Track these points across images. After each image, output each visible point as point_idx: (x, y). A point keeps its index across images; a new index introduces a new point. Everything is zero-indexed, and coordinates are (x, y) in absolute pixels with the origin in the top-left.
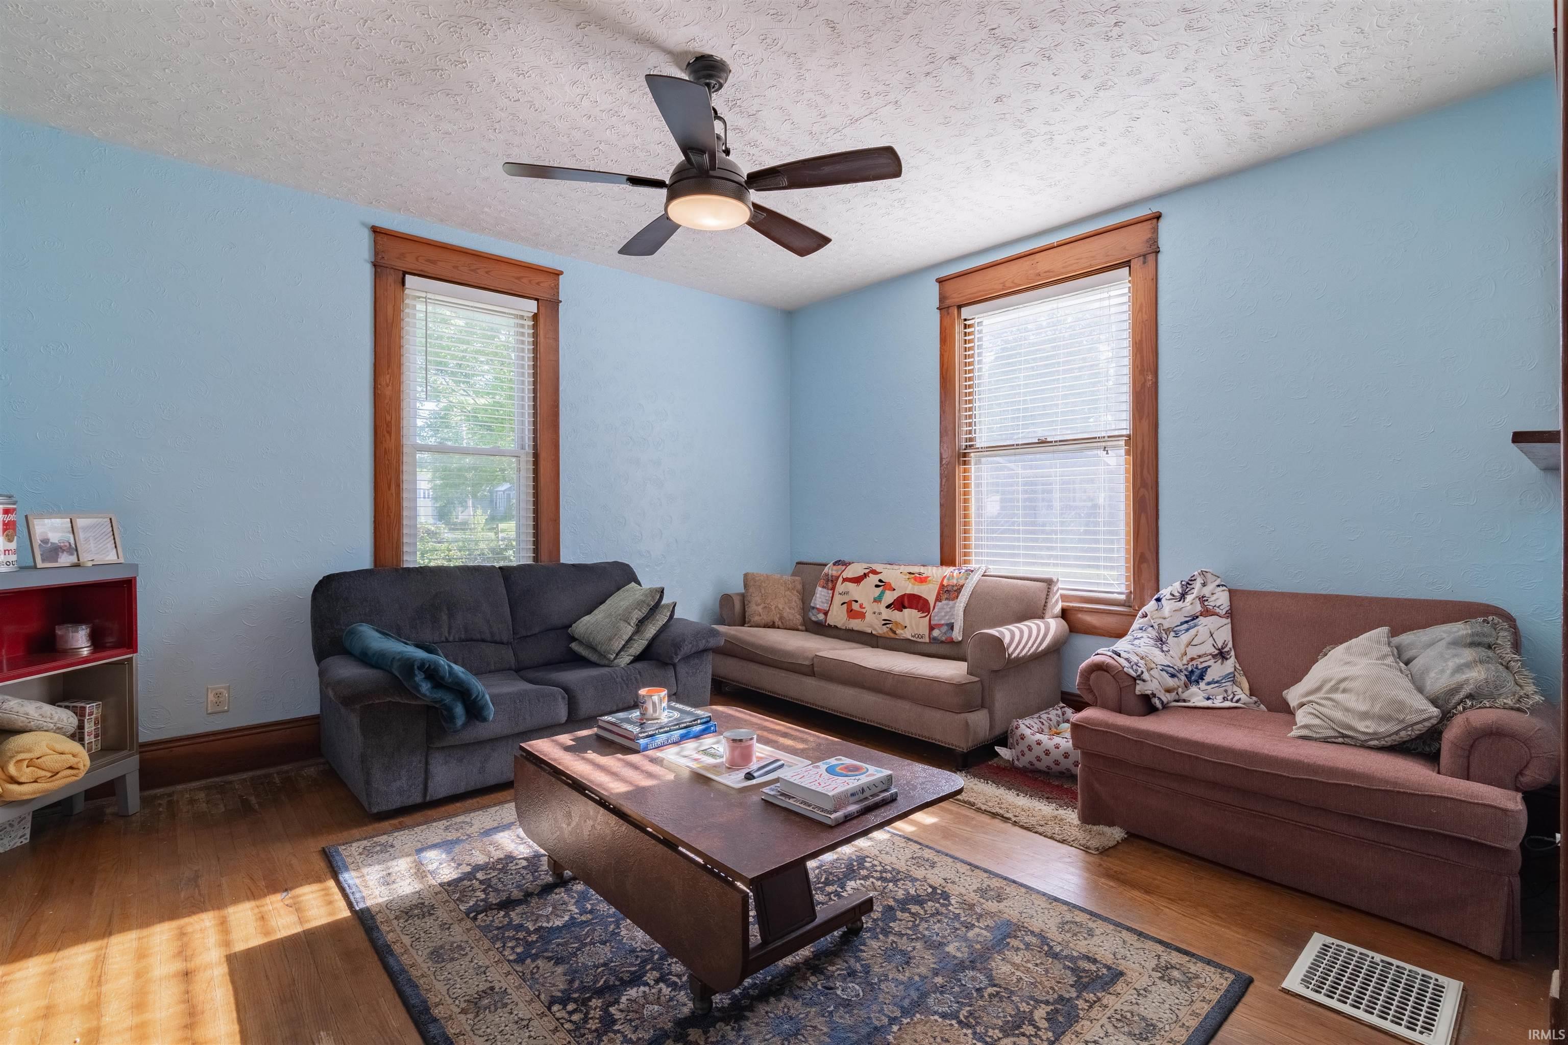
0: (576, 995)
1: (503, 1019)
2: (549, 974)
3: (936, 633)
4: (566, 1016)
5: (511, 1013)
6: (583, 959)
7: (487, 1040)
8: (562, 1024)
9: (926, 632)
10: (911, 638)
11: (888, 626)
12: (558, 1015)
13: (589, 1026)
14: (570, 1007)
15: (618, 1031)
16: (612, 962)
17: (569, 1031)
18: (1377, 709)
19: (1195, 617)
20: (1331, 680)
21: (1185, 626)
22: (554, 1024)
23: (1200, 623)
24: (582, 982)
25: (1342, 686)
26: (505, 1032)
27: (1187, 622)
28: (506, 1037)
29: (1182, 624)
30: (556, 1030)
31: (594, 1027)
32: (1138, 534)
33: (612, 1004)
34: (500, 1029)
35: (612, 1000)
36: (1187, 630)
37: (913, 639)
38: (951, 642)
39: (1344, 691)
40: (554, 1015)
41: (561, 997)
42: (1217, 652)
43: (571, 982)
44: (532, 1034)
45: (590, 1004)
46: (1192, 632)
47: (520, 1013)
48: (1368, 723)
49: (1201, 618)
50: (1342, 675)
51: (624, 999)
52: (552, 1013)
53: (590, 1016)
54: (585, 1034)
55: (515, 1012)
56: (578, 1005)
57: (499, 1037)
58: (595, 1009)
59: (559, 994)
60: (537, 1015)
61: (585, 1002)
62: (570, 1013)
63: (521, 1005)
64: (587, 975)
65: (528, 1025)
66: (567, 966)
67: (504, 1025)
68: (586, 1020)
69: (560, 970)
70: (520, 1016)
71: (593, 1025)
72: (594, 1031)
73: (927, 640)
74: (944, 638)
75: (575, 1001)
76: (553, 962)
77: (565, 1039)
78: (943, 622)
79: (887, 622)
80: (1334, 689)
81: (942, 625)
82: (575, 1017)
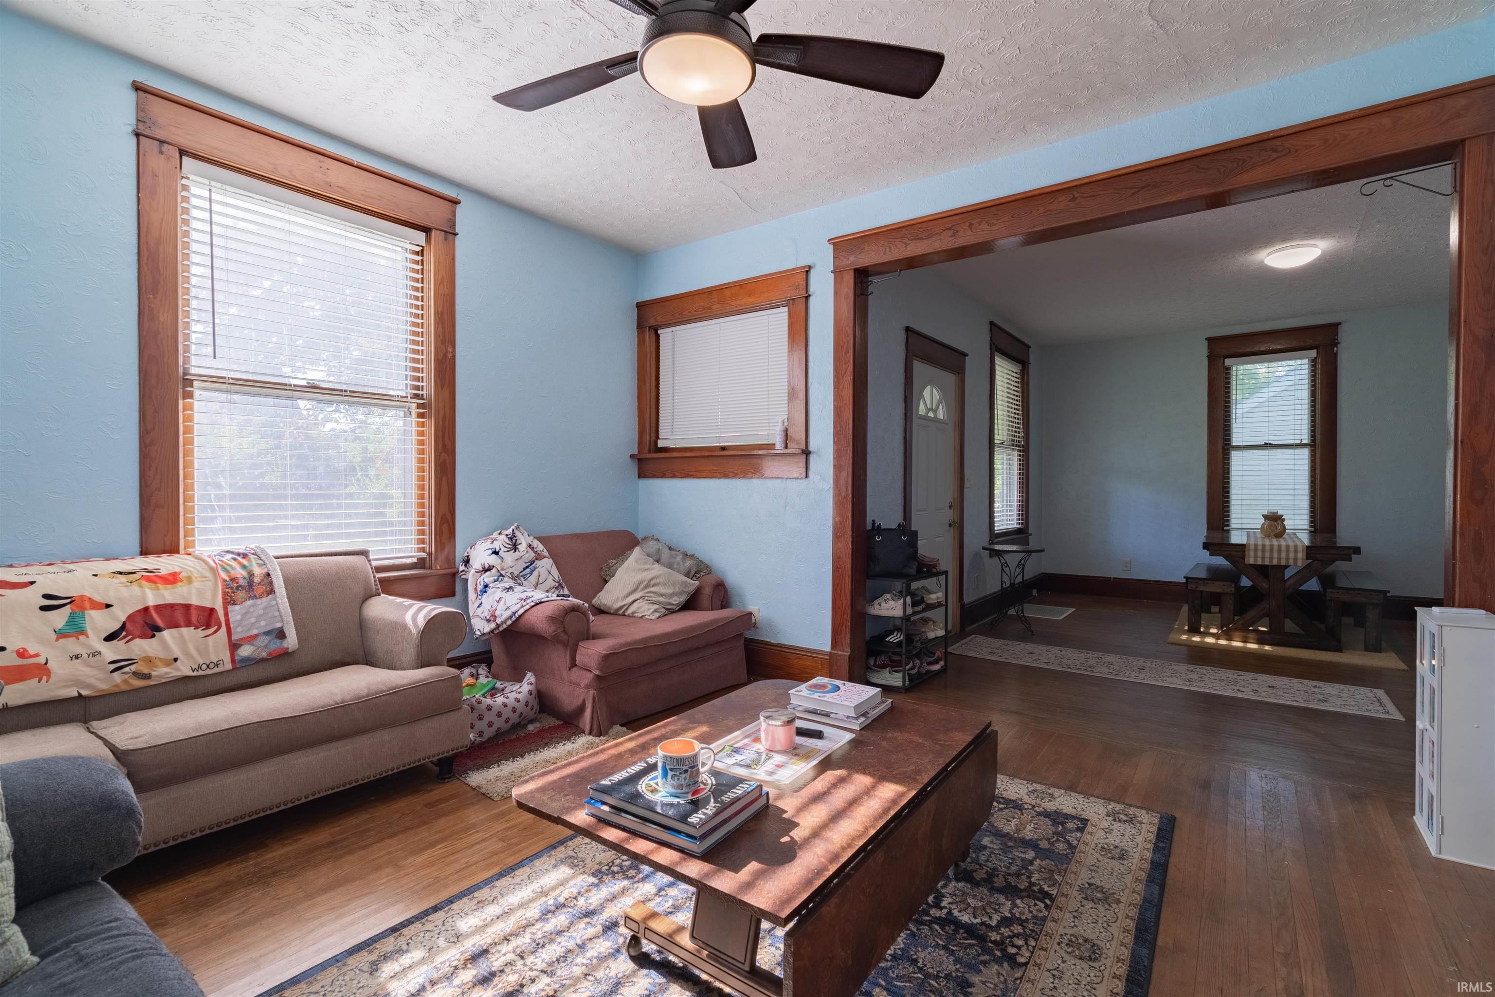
0: (998, 953)
1: (1065, 991)
2: (988, 985)
3: (245, 651)
4: (1024, 949)
5: (1055, 988)
6: (949, 965)
7: (1094, 989)
8: (1034, 947)
9: (226, 656)
10: (191, 674)
11: (126, 669)
12: (1027, 954)
13: (1021, 931)
14: (1013, 951)
15: (1011, 912)
16: (938, 944)
17: (1036, 940)
18: (677, 590)
19: (532, 562)
20: (643, 582)
21: (528, 570)
22: (1038, 952)
23: (537, 566)
24: (979, 955)
25: (653, 582)
26: (1076, 981)
27: (527, 567)
28: (1079, 978)
29: (525, 569)
30: (1042, 949)
31: (1020, 927)
32: (440, 496)
33: (989, 926)
34: (1076, 986)
35: (984, 927)
36: (531, 573)
37: (195, 674)
38: (285, 654)
39: (654, 585)
40: (1030, 957)
41: (1008, 962)
42: (557, 584)
43: (984, 963)
44: (1059, 962)
45: (998, 939)
46: (535, 573)
47: (1048, 981)
48: (675, 598)
49: (537, 562)
50: (649, 577)
51: (978, 921)
52: (1029, 960)
53: (1011, 934)
54: (1030, 930)
55: (1052, 985)
56: (1006, 947)
57: (1084, 983)
58: (1001, 934)
59: (1006, 965)
60: (1040, 969)
61: (999, 944)
62: (1019, 948)
63: (1040, 986)
64: (969, 955)
65: (1055, 969)
66: (967, 975)
67: (1070, 987)
68: (1017, 935)
69: (975, 979)
70: (1052, 980)
71: (1018, 929)
72: (1022, 926)
73: (229, 666)
74: (264, 654)
75: (1004, 951)
76: (969, 990)
77: (1045, 939)
78: (255, 632)
79: (118, 666)
80: (647, 586)
81: (257, 636)
82: (1020, 942)
